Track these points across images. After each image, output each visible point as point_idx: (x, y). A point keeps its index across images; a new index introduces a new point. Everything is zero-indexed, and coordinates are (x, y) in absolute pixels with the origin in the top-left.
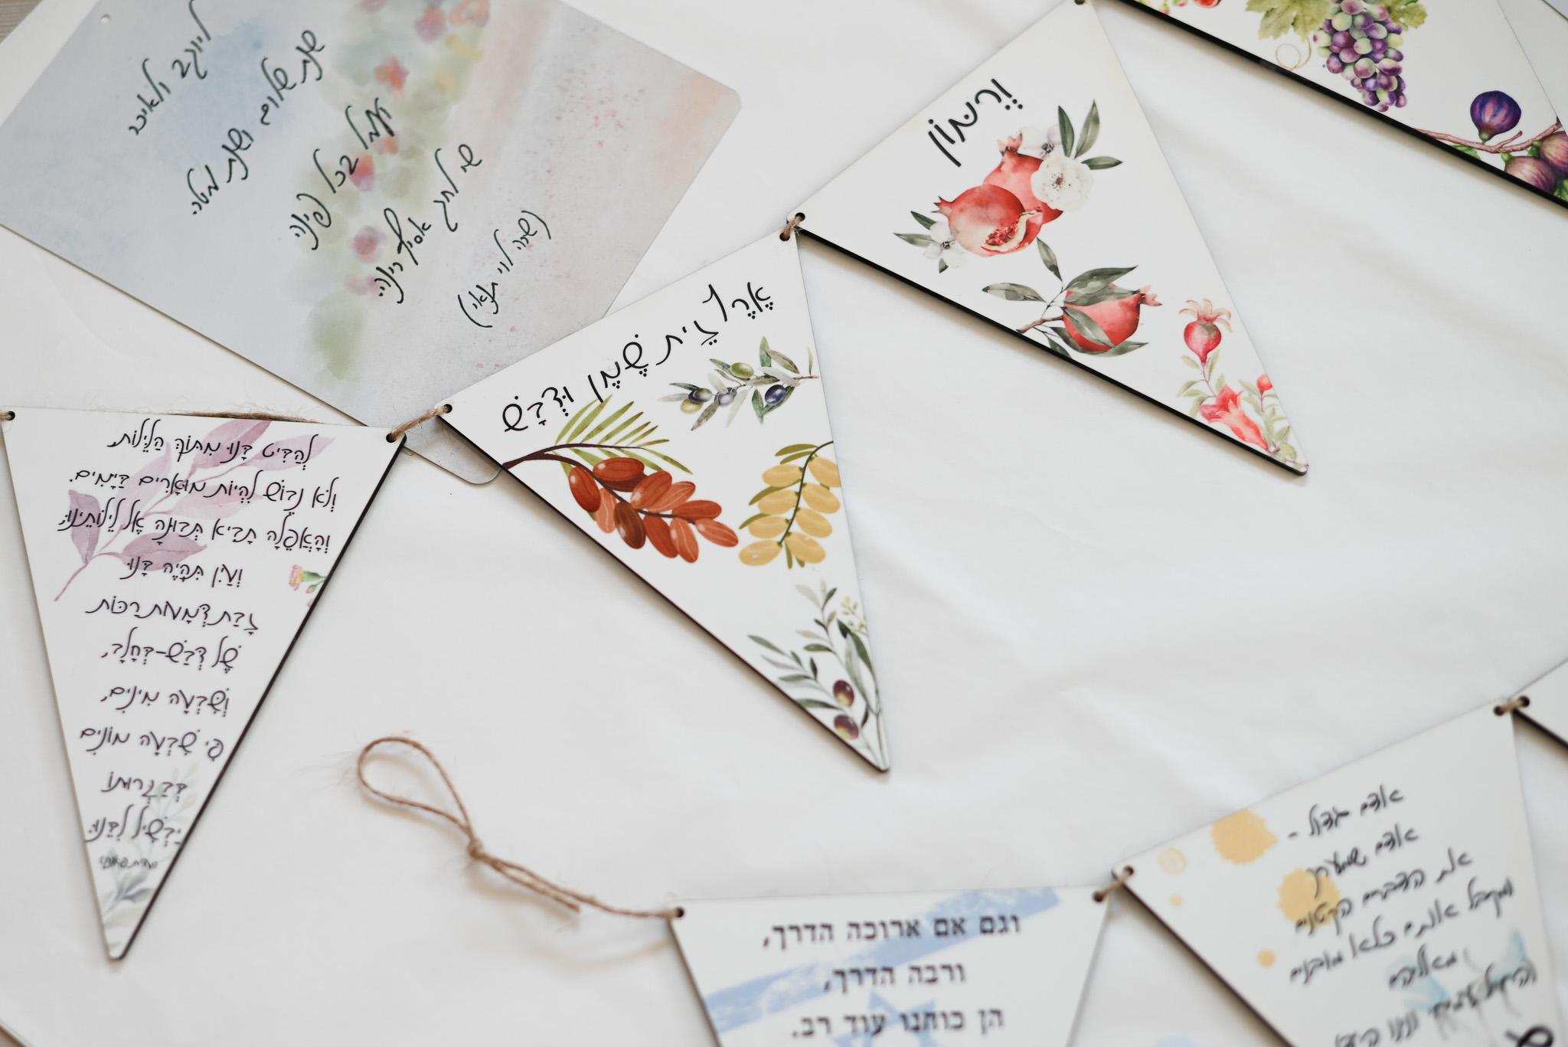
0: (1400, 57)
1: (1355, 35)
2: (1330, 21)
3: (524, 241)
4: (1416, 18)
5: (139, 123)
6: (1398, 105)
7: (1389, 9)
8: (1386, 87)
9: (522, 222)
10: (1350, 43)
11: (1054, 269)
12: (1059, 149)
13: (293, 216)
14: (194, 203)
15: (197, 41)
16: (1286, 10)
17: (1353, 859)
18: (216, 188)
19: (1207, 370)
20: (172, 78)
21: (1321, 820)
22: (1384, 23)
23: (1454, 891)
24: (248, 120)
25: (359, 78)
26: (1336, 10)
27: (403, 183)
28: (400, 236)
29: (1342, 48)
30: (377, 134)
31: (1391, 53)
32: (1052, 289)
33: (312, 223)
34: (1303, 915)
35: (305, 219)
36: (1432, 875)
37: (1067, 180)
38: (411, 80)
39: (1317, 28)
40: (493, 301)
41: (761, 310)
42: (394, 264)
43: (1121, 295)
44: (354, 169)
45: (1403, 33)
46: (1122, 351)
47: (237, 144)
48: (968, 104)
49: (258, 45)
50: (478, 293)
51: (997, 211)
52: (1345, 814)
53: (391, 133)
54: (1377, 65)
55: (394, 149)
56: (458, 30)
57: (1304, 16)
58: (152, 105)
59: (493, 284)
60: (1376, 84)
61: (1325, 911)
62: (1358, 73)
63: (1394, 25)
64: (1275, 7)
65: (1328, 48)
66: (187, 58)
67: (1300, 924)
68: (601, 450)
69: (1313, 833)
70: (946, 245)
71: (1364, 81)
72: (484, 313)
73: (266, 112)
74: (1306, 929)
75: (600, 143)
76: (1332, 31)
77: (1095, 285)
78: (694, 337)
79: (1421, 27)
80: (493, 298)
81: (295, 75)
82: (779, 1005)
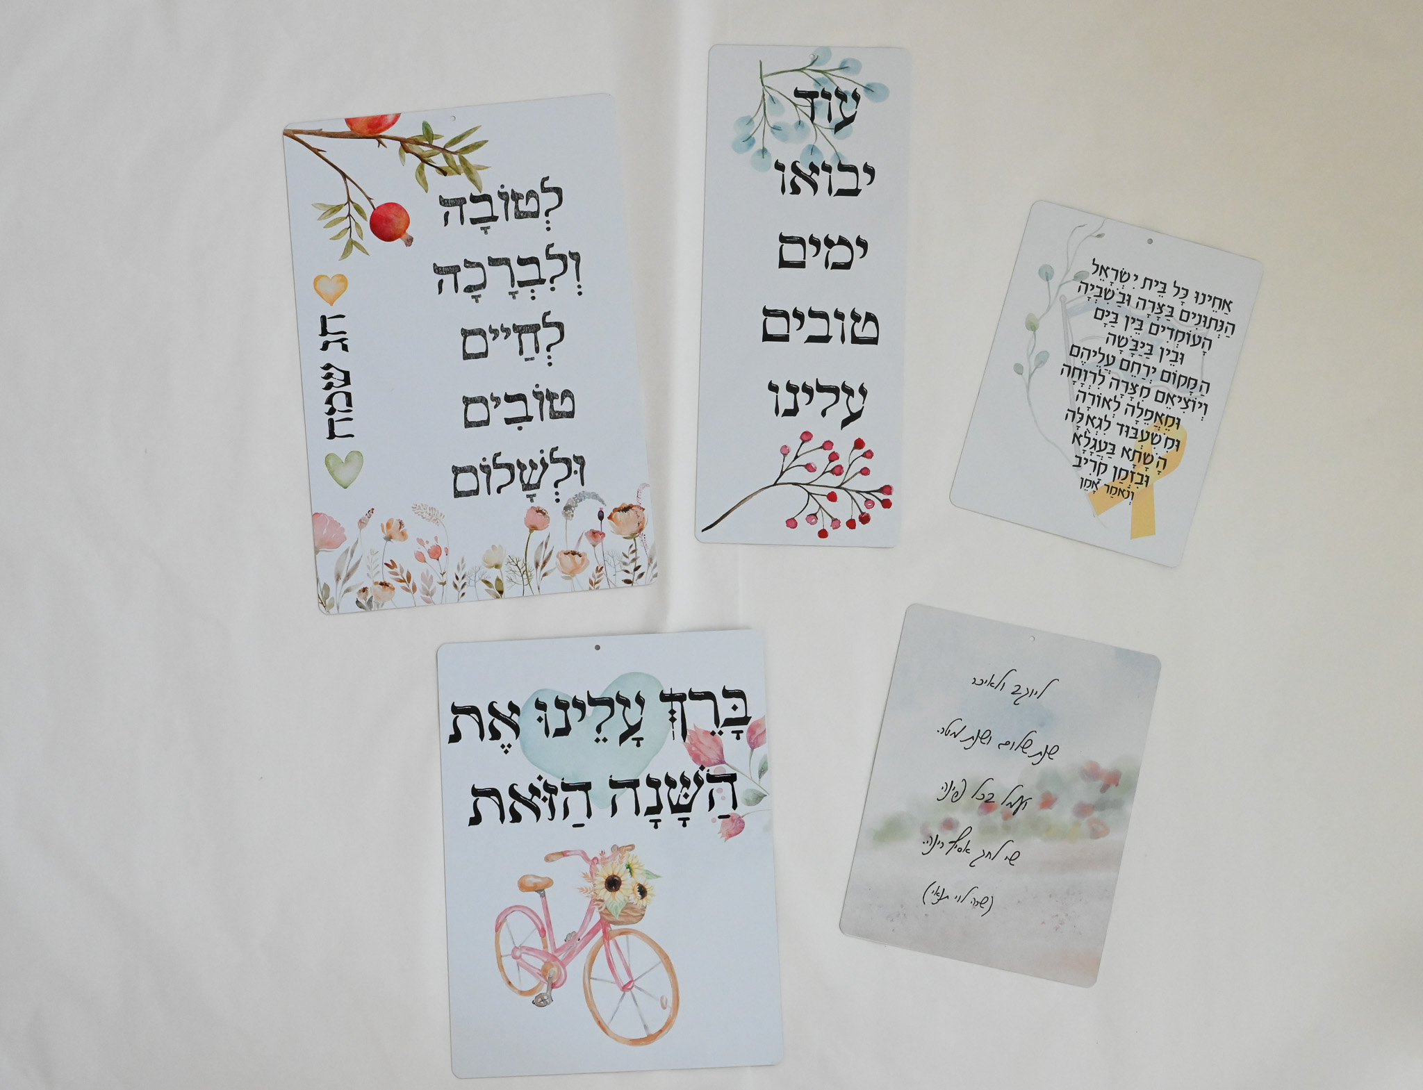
3: (976, 903)
5: (978, 682)
9: (986, 899)
13: (952, 782)
14: (943, 728)
15: (1034, 692)
18: (955, 736)
20: (1010, 687)
24: (998, 738)
25: (1040, 785)
27: (989, 830)
28: (958, 840)
30: (1011, 807)
33: (952, 793)
35: (952, 788)
38: (1048, 811)
40: (939, 900)
42: (942, 843)
44: (988, 803)
47: (983, 737)
49: (1042, 725)
50: (940, 891)
53: (1014, 813)
55: (1006, 818)
56: (1084, 824)
58: (991, 684)
59: (948, 897)
66: (1023, 691)
72: (931, 898)
73: (1006, 744)
75: (1043, 923)
80: (940, 899)
81: (1030, 751)
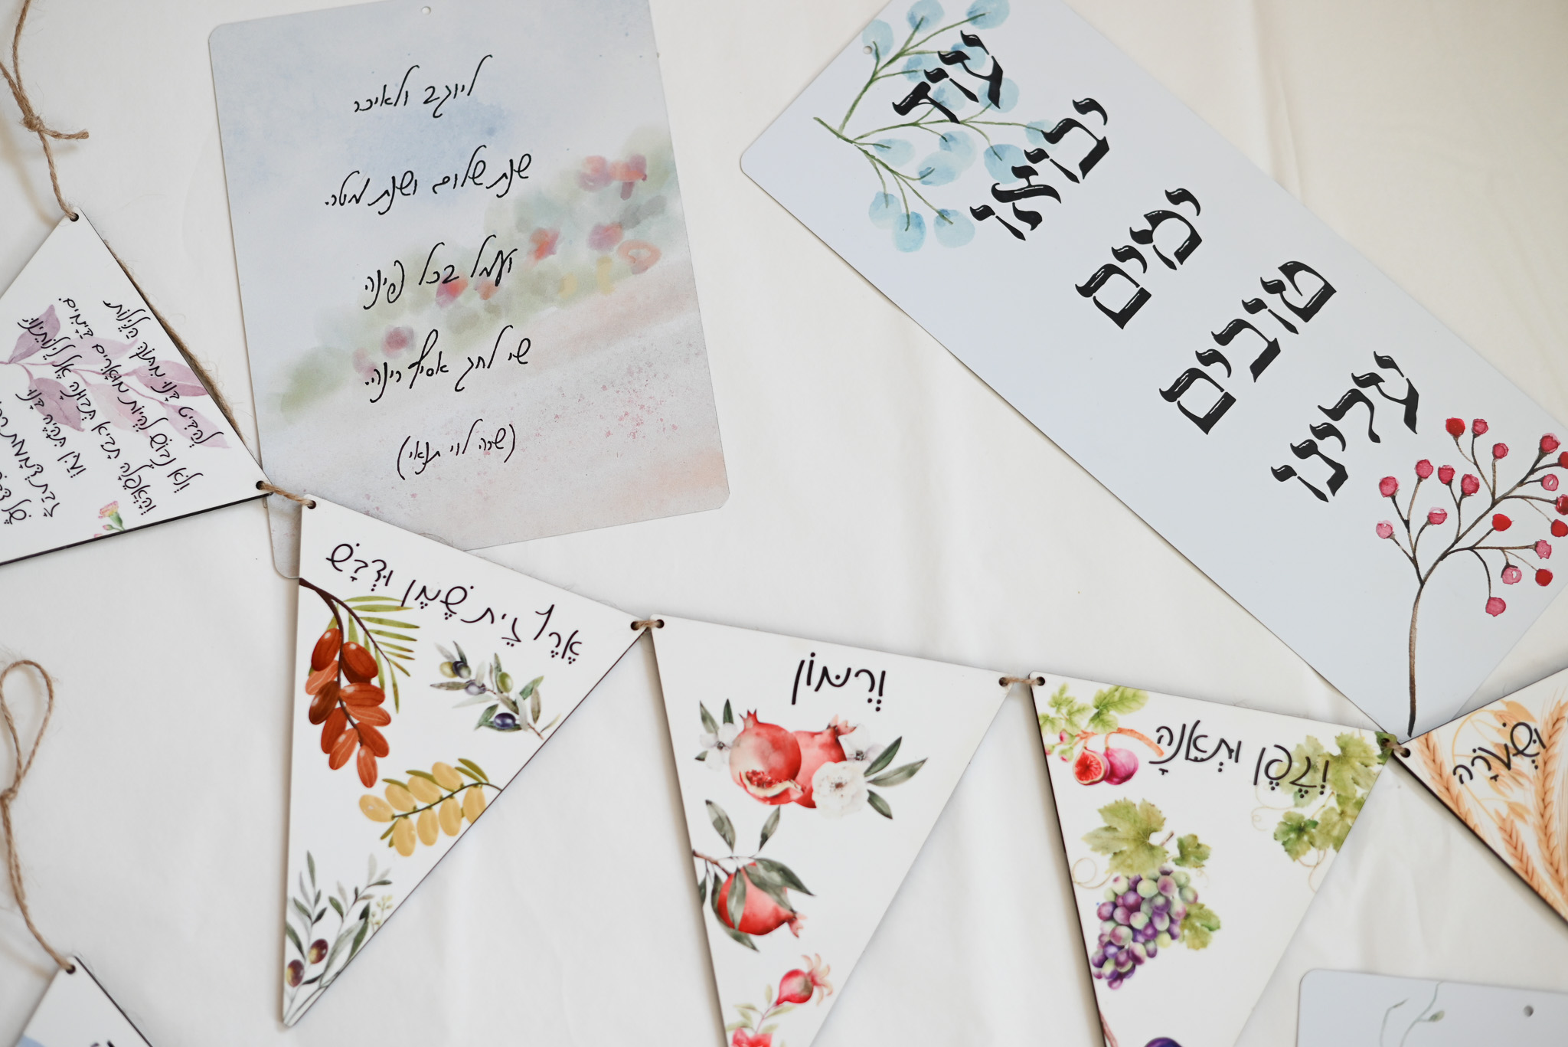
0: (1152, 955)
1: (1144, 907)
2: (1141, 879)
3: (488, 445)
4: (1197, 942)
5: (364, 105)
6: (1110, 984)
7: (1187, 916)
8: (1118, 964)
9: (502, 432)
10: (1134, 909)
11: (765, 838)
12: (865, 765)
13: (379, 272)
14: (333, 196)
15: (460, 88)
16: (1123, 839)
18: (358, 201)
19: (772, 1011)
20: (418, 95)
22: (1172, 921)
24: (427, 178)
25: (522, 224)
26: (1154, 877)
27: (466, 324)
28: (422, 357)
29: (1124, 906)
30: (489, 274)
31: (1151, 946)
32: (747, 849)
33: (384, 289)
35: (382, 281)
37: (845, 791)
38: (550, 259)
39: (1127, 874)
40: (425, 464)
41: (563, 657)
42: (398, 372)
43: (782, 902)
44: (449, 282)
45: (1175, 942)
46: (738, 938)
47: (403, 185)
48: (849, 670)
49: (491, 132)
50: (422, 448)
51: (778, 760)
53: (497, 283)
54: (1132, 943)
55: (486, 296)
56: (616, 257)
57: (1129, 857)
58: (386, 101)
59: (438, 453)
60: (1115, 956)
62: (1113, 934)
63: (1176, 929)
64: (1119, 829)
65: (1116, 895)
66: (441, 93)
68: (365, 637)
70: (721, 746)
71: (1110, 943)
72: (410, 465)
73: (444, 183)
75: (609, 434)
76: (1133, 888)
77: (776, 878)
78: (503, 627)
79: (1192, 952)
80: (427, 462)
81: (487, 179)
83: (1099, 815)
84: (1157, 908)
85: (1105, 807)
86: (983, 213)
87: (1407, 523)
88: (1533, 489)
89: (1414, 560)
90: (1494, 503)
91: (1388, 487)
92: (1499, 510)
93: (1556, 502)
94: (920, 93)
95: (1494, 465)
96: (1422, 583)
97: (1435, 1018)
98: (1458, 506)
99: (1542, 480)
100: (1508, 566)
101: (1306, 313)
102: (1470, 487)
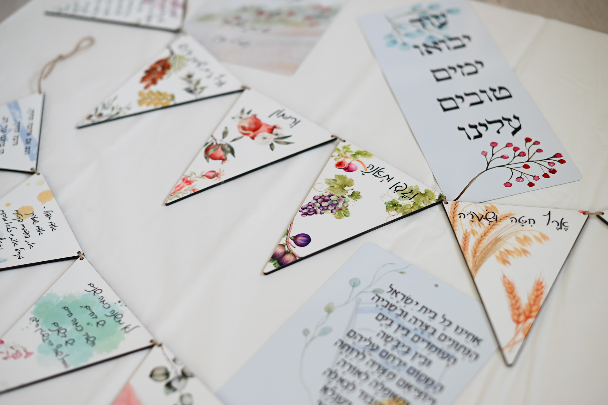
0: (321, 213)
1: (329, 202)
2: (334, 195)
4: (338, 217)
6: (302, 215)
7: (341, 209)
8: (309, 211)
10: (326, 201)
11: (234, 140)
12: (276, 137)
16: (337, 184)
17: (35, 221)
19: (200, 177)
21: (48, 214)
22: (335, 208)
23: (22, 244)
25: (289, 9)
26: (338, 196)
27: (257, 22)
29: (323, 199)
31: (323, 211)
32: (227, 140)
34: (19, 212)
36: (27, 240)
37: (265, 140)
38: (290, 18)
39: (330, 192)
43: (225, 155)
45: (332, 214)
46: (206, 158)
48: (291, 117)
51: (253, 126)
52: (50, 218)
54: (318, 208)
56: (307, 22)
57: (335, 189)
60: (310, 209)
61: (20, 216)
62: (314, 204)
63: (334, 211)
64: (338, 181)
65: (323, 195)
67: (17, 211)
69: (44, 212)
70: (241, 118)
71: (311, 205)
74: (16, 212)
76: (330, 196)
77: (229, 149)
78: (208, 74)
79: (335, 218)
82: (13, 114)
83: (334, 176)
84: (333, 204)
85: (338, 175)
86: (416, 47)
87: (493, 155)
88: (545, 164)
89: (488, 164)
90: (528, 161)
91: (494, 145)
92: (528, 163)
93: (550, 169)
94: (420, 20)
95: (535, 153)
96: (487, 169)
97: (402, 273)
98: (514, 157)
99: (549, 163)
100: (520, 177)
101: (498, 99)
102: (522, 154)
